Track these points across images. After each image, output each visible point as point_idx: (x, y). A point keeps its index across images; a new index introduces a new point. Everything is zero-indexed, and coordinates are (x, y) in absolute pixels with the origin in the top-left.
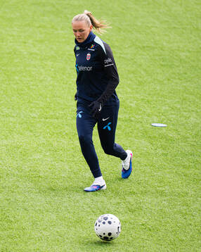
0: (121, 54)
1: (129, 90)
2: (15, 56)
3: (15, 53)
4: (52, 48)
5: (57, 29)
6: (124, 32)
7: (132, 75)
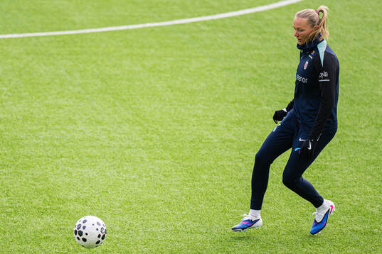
0: (355, 137)
1: (369, 189)
2: (201, 145)
3: (201, 141)
4: (254, 132)
5: (260, 105)
6: (358, 104)
7: (372, 168)
